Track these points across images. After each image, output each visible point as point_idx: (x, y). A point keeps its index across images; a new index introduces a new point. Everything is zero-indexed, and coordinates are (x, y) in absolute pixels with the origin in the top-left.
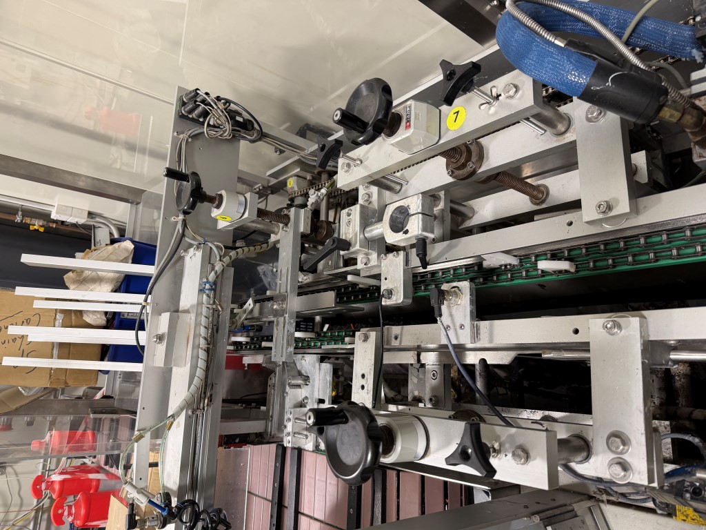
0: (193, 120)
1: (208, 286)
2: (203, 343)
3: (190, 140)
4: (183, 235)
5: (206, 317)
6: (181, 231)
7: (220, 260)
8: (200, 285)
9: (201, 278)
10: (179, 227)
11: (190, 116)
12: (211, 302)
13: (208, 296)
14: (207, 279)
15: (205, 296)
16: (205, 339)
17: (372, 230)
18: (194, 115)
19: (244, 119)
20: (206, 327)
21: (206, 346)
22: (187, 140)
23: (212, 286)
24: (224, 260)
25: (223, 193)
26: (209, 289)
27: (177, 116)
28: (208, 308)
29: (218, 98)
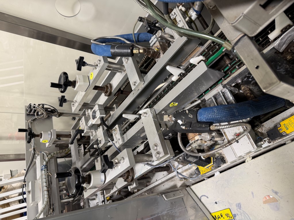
0: (32, 115)
1: (44, 167)
2: (45, 188)
3: (32, 121)
4: (34, 154)
5: (45, 179)
6: (33, 153)
7: (47, 157)
8: (41, 168)
9: (41, 165)
10: (33, 152)
11: (31, 114)
12: (46, 172)
13: (45, 171)
14: (43, 165)
15: (43, 171)
16: (46, 186)
17: (89, 123)
18: (32, 113)
19: (51, 109)
20: (46, 182)
21: (47, 189)
22: (31, 122)
23: (45, 167)
24: (49, 156)
25: (42, 132)
26: (44, 168)
27: (26, 115)
28: (45, 175)
29: (39, 105)
